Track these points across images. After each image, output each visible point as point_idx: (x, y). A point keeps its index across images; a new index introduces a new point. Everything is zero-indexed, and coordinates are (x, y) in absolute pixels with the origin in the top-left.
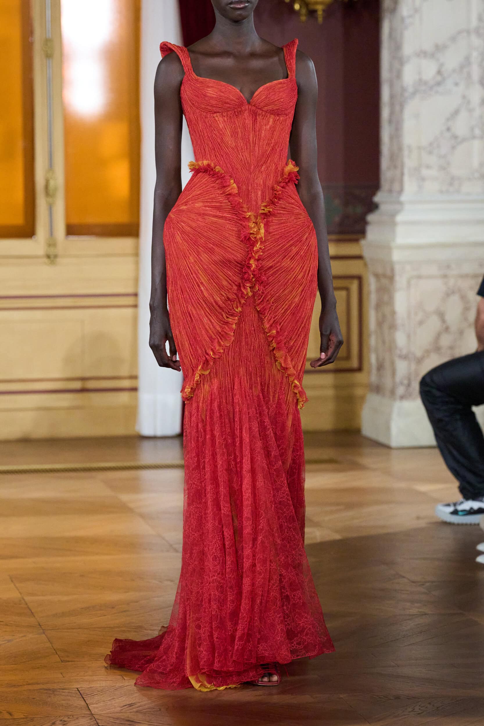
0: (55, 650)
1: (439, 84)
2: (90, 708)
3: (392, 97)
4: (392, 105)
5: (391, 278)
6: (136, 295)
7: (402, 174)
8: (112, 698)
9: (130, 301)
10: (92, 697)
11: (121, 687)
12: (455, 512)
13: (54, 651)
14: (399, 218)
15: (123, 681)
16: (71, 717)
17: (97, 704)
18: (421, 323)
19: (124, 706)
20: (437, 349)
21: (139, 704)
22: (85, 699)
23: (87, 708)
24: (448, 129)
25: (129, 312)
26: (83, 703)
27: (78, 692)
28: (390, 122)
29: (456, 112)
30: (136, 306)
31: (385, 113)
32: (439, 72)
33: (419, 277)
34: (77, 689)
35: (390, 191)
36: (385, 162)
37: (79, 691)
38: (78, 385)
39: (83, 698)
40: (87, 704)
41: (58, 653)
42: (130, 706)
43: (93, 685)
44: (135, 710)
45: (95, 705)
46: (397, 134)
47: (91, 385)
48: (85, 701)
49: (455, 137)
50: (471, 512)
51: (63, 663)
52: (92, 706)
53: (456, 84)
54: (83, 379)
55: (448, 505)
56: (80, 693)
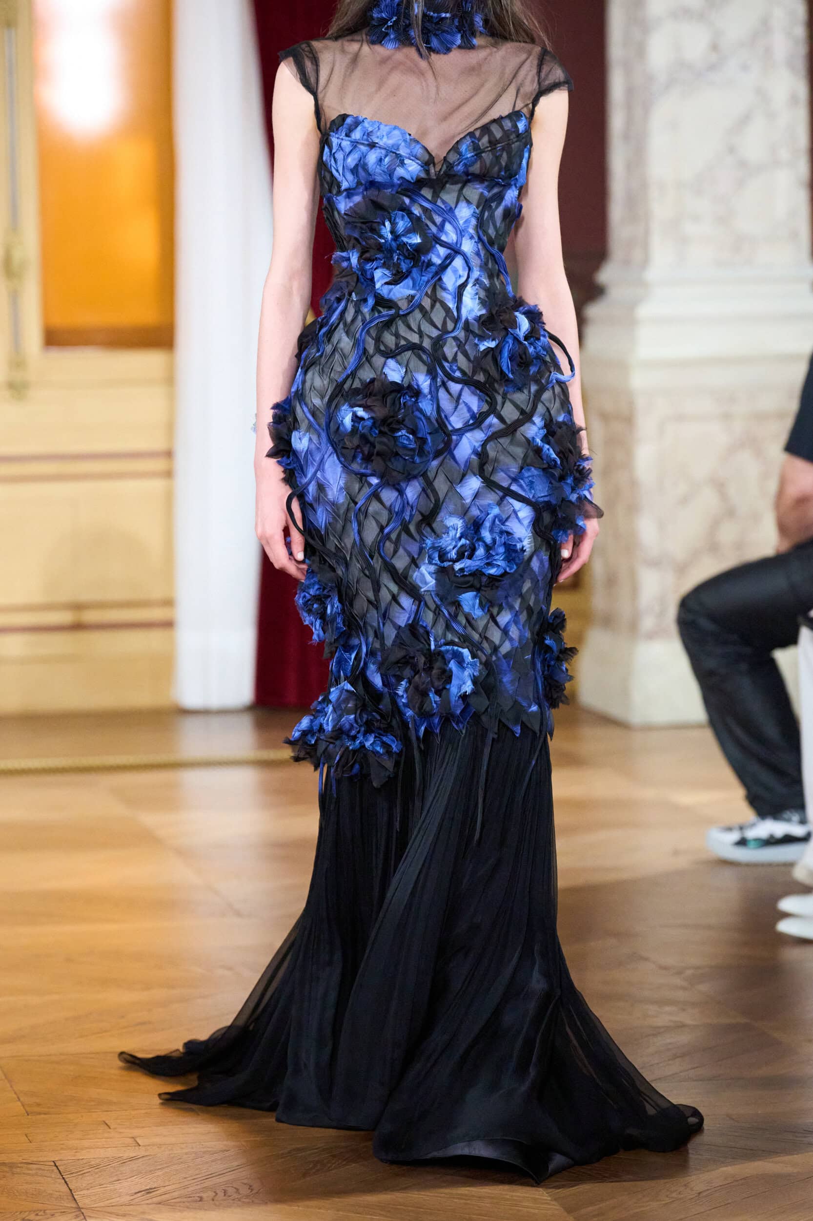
0: (15, 1093)
1: (712, 68)
2: (75, 1197)
3: (630, 91)
4: (629, 106)
5: (628, 420)
6: (169, 454)
7: (647, 233)
8: (115, 1178)
9: (160, 465)
10: (80, 1177)
11: (132, 1159)
12: (742, 842)
13: (15, 1096)
14: (644, 311)
15: (137, 1148)
16: (41, 1213)
17: (88, 1189)
18: (685, 500)
19: (136, 1193)
20: (713, 547)
21: (162, 1190)
22: (67, 1180)
23: (70, 1197)
24: (732, 150)
25: (157, 485)
26: (64, 1188)
27: (55, 1168)
28: (626, 137)
29: (745, 120)
30: (169, 474)
31: (617, 121)
32: (715, 47)
33: (680, 418)
34: (53, 1164)
35: (627, 262)
36: (617, 211)
37: (57, 1167)
38: (65, 617)
39: (63, 1178)
40: (71, 1190)
41: (22, 1099)
42: (148, 1193)
43: (84, 1155)
44: (155, 1200)
45: (85, 1192)
46: (638, 160)
47: (90, 617)
48: (67, 1184)
49: (743, 164)
50: (771, 842)
51: (29, 1117)
52: (79, 1193)
53: (745, 68)
54: (78, 607)
55: (729, 829)
56: (59, 1171)
